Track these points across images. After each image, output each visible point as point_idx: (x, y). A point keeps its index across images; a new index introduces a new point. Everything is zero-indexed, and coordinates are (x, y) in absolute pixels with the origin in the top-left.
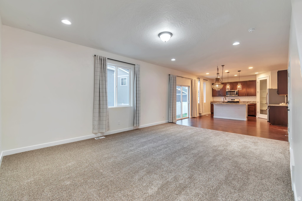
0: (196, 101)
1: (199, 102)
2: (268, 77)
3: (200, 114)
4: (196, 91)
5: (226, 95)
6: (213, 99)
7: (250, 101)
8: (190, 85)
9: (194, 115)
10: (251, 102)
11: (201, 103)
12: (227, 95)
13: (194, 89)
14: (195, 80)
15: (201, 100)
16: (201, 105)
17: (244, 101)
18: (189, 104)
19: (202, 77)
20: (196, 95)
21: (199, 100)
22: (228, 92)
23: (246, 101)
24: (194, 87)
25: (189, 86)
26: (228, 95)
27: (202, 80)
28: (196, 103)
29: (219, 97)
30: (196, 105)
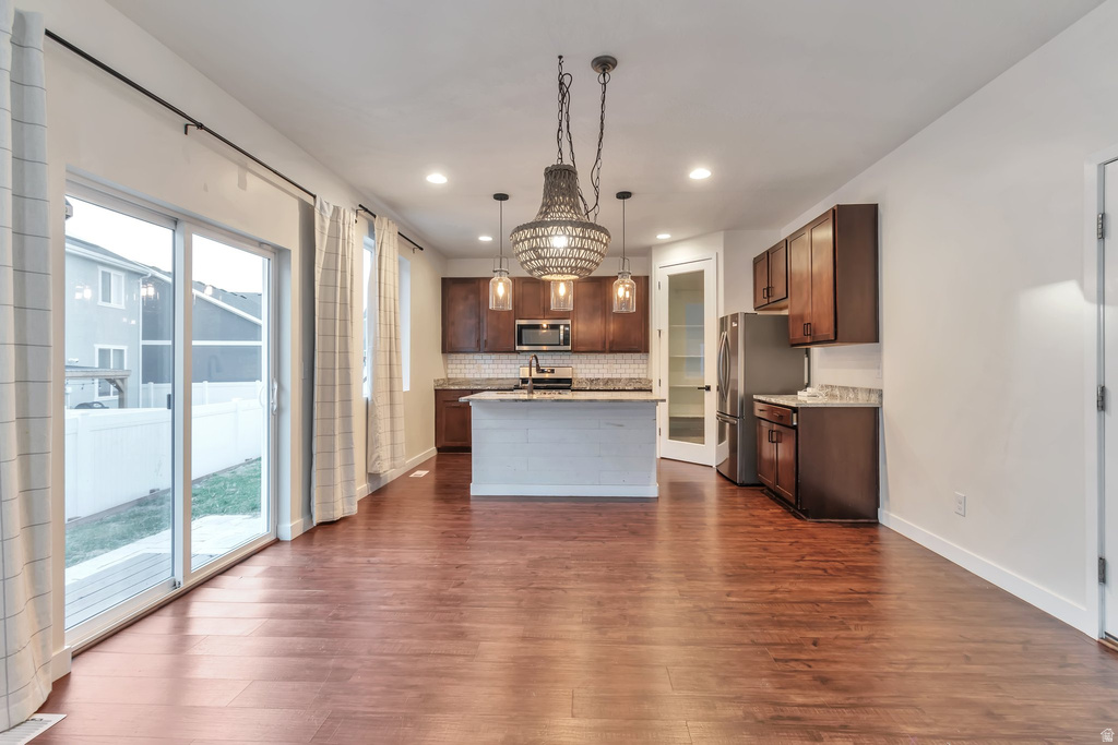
0: (347, 384)
1: (366, 392)
2: (713, 261)
3: (372, 477)
4: (344, 304)
5: (517, 348)
6: (446, 368)
7: (614, 376)
8: (294, 245)
9: (328, 503)
10: (619, 380)
11: (383, 399)
12: (520, 343)
13: (329, 285)
14: (336, 210)
15: (383, 372)
16: (382, 412)
17: (592, 376)
18: (276, 415)
19: (394, 208)
20: (345, 336)
21: (366, 372)
22: (524, 331)
23: (601, 377)
24: (330, 269)
25: (278, 254)
26: (525, 348)
27: (388, 233)
28: (347, 401)
29: (477, 356)
30: (347, 416)
